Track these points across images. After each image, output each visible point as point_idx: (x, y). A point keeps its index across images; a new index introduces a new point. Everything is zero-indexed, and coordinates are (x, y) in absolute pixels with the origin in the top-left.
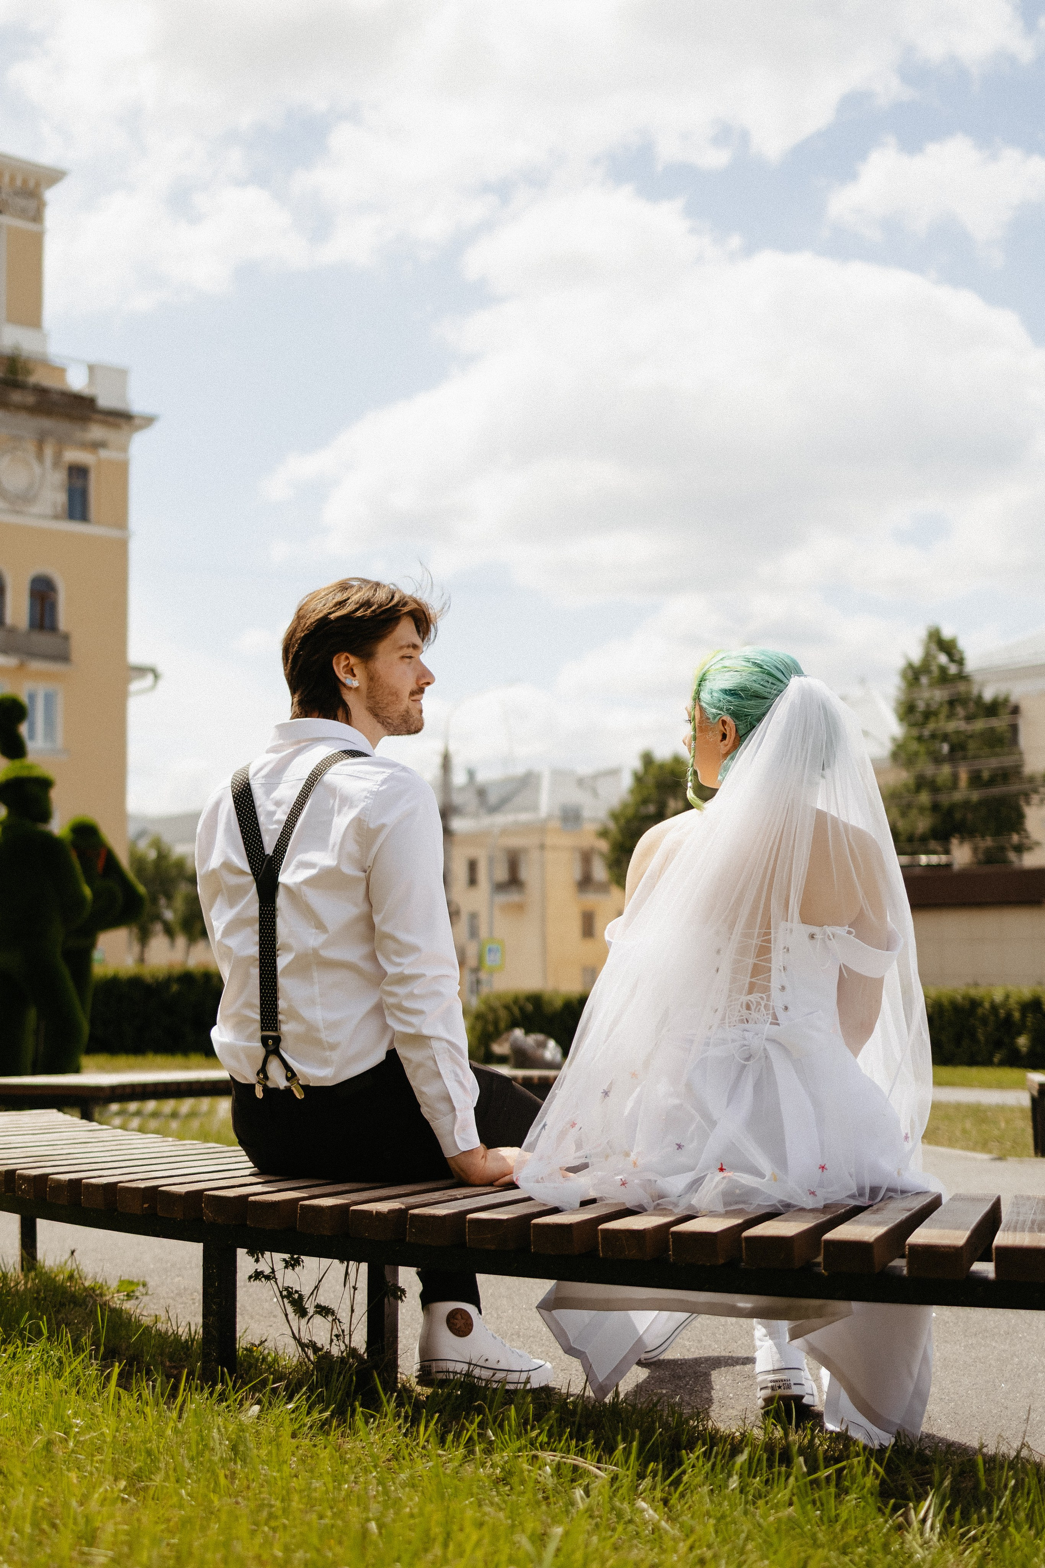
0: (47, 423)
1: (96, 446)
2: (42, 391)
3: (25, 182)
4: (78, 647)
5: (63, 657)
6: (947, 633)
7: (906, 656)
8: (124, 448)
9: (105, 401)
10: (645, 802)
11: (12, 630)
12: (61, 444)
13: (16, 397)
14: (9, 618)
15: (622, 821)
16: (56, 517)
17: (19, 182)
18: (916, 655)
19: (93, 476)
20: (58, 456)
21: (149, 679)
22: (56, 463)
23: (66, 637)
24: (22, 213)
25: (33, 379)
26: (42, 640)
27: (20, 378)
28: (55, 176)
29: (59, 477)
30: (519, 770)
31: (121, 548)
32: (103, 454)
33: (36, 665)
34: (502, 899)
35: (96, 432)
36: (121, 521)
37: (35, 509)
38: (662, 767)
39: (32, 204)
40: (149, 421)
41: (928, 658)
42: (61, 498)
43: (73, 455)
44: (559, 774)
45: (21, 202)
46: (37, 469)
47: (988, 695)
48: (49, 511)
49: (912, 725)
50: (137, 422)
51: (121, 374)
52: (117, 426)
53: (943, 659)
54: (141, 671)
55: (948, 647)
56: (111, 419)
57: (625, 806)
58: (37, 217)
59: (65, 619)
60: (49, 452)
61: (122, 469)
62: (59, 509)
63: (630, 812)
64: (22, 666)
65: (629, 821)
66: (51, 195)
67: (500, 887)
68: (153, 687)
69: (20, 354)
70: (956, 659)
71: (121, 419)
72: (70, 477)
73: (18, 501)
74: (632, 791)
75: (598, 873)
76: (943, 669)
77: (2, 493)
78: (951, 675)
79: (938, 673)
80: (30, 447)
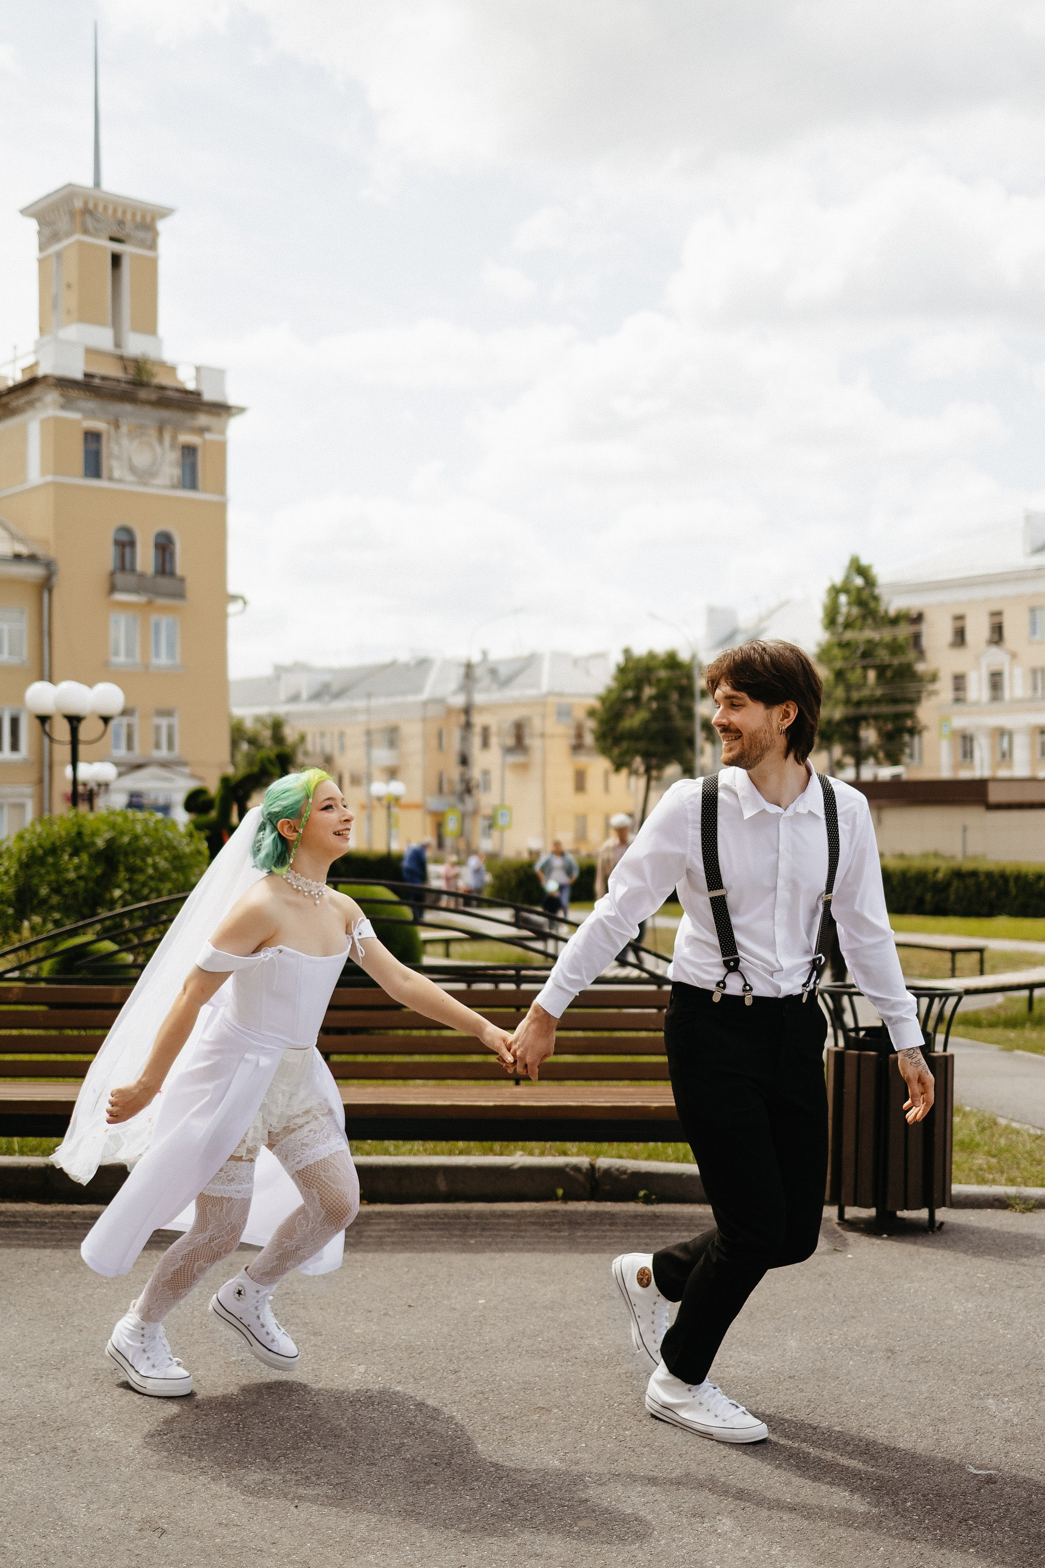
0: (165, 414)
1: (202, 430)
2: (161, 389)
3: (143, 217)
4: (191, 587)
5: (179, 594)
6: (864, 561)
8: (223, 432)
9: (208, 396)
10: (625, 687)
11: (142, 576)
12: (177, 429)
13: (143, 394)
14: (139, 567)
15: (607, 704)
16: (173, 487)
17: (138, 218)
18: (838, 579)
19: (200, 454)
20: (174, 438)
21: (240, 603)
22: (173, 446)
23: (182, 580)
24: (142, 244)
25: (155, 380)
26: (164, 582)
27: (145, 379)
28: (165, 213)
29: (175, 455)
30: (525, 652)
31: (221, 508)
32: (208, 436)
33: (161, 601)
34: (512, 759)
35: (203, 419)
36: (221, 489)
37: (158, 481)
38: (639, 660)
39: (148, 236)
40: (241, 410)
41: (847, 579)
42: (176, 472)
43: (185, 438)
44: (557, 656)
45: (141, 234)
46: (158, 450)
47: (892, 612)
48: (168, 482)
49: (833, 633)
50: (234, 411)
51: (219, 373)
52: (218, 415)
53: (859, 581)
54: (234, 598)
55: (862, 571)
56: (214, 410)
57: (610, 691)
58: (153, 246)
59: (181, 566)
60: (167, 437)
61: (221, 448)
62: (176, 480)
63: (614, 696)
64: (150, 603)
65: (612, 705)
66: (162, 226)
67: (509, 750)
68: (243, 611)
69: (146, 361)
70: (870, 582)
71: (221, 409)
72: (183, 455)
73: (144, 475)
74: (616, 679)
75: (589, 739)
76: (859, 590)
77: (133, 469)
78: (865, 595)
79: (854, 593)
80: (153, 433)
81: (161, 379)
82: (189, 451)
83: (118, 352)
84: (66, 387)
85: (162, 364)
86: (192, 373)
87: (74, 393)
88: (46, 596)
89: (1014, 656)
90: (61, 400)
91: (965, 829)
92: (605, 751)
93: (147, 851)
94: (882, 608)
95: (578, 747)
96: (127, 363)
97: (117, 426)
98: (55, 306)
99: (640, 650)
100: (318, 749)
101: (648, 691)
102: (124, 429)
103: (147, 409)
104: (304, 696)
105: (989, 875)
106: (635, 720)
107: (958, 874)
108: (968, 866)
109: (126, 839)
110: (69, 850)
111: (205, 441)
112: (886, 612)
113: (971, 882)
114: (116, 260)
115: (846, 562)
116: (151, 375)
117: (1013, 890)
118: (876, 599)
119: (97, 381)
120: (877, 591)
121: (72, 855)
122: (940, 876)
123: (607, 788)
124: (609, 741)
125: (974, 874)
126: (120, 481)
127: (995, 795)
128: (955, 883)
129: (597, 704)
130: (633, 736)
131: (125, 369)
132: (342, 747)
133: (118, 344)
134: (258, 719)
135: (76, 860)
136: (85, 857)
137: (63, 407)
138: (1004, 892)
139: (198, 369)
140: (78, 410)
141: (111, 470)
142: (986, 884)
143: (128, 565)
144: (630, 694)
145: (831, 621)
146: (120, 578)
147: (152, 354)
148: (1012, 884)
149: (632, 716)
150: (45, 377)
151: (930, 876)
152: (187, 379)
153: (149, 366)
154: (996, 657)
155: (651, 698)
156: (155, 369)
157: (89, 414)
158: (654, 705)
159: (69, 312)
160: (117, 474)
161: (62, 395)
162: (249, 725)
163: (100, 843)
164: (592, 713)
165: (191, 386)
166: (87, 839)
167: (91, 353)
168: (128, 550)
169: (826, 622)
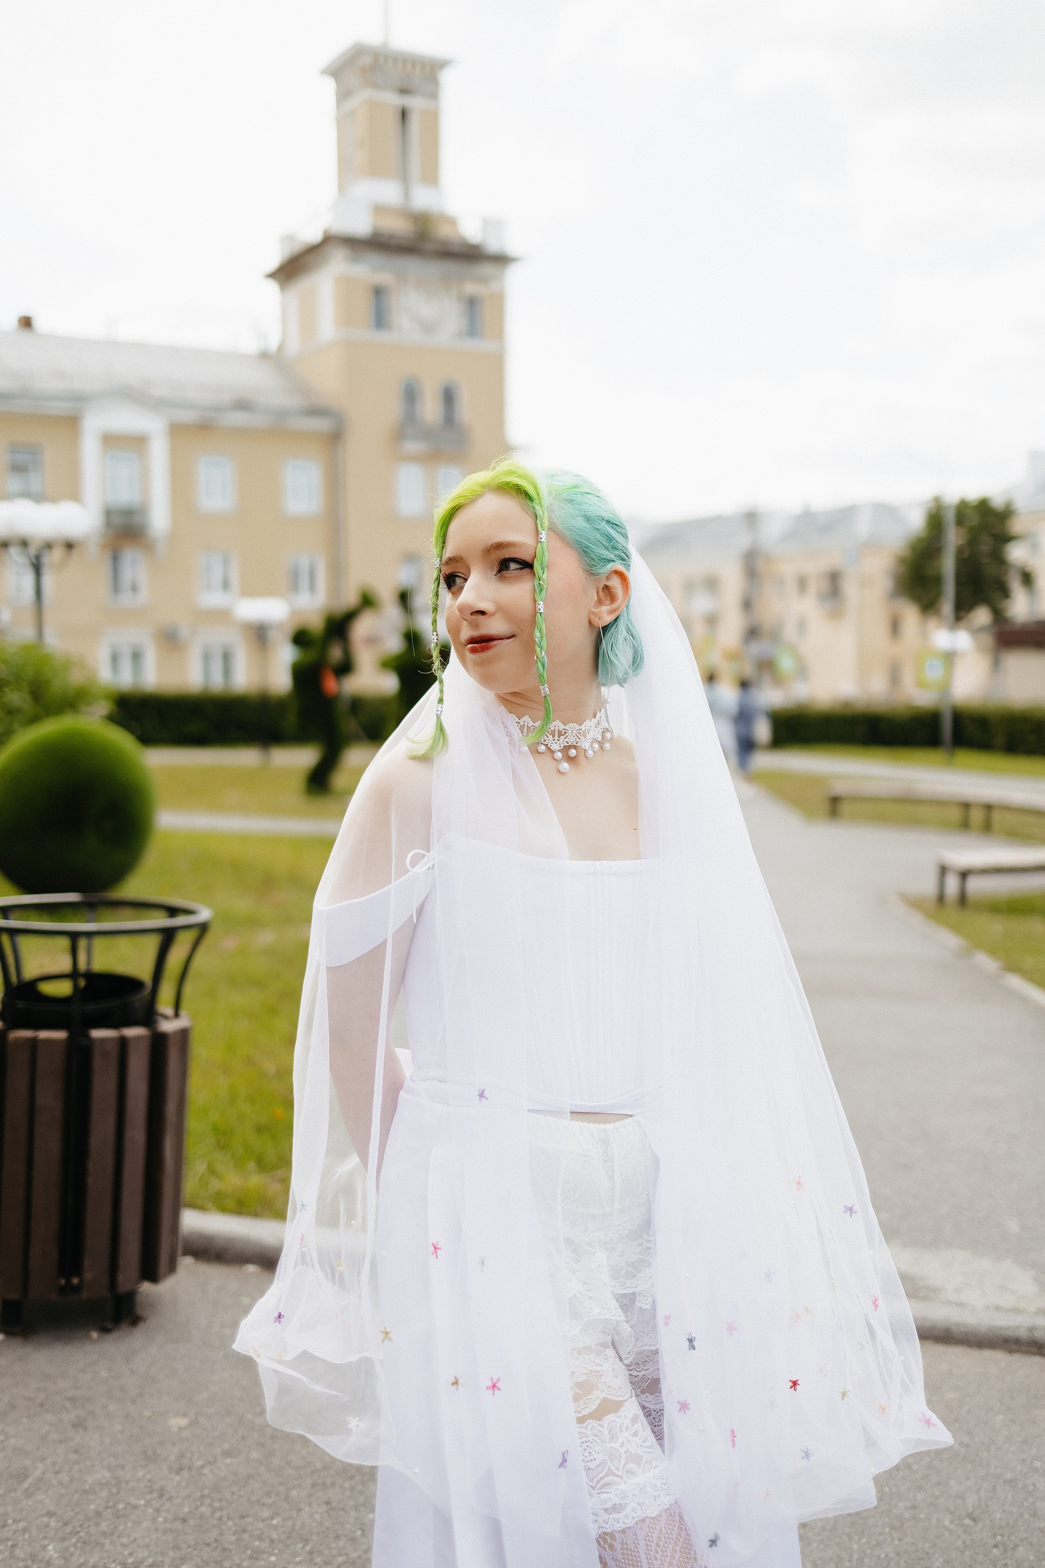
0: (451, 265)
1: (485, 281)
5: (465, 444)
8: (501, 281)
9: (491, 248)
11: (428, 425)
12: (463, 281)
16: (458, 336)
19: (482, 306)
20: (460, 289)
22: (458, 297)
23: (468, 430)
24: (426, 95)
25: (441, 233)
26: (450, 434)
27: (431, 232)
28: (446, 64)
29: (460, 306)
30: (845, 503)
31: (500, 357)
32: (489, 287)
33: (448, 451)
37: (443, 332)
39: (431, 87)
42: (462, 322)
44: (874, 506)
46: (445, 303)
48: (453, 332)
50: (511, 261)
51: (501, 225)
52: (498, 265)
56: (494, 261)
58: (435, 97)
59: (466, 416)
60: (454, 287)
62: (462, 329)
64: (437, 453)
66: (443, 77)
67: (824, 599)
69: (429, 215)
71: (501, 260)
72: (469, 305)
73: (428, 328)
77: (420, 321)
81: (446, 233)
82: (472, 304)
83: (406, 207)
84: (356, 246)
85: (446, 216)
86: (477, 226)
87: (361, 251)
88: (340, 448)
90: (349, 257)
96: (415, 218)
97: (403, 281)
102: (412, 281)
103: (434, 261)
111: (486, 293)
114: (404, 114)
116: (438, 230)
119: (384, 238)
126: (408, 333)
131: (413, 223)
133: (406, 201)
137: (352, 262)
139: (484, 221)
140: (367, 265)
141: (400, 322)
143: (416, 416)
146: (409, 428)
147: (435, 207)
150: (336, 235)
152: (470, 233)
153: (432, 220)
156: (438, 222)
157: (379, 268)
159: (362, 168)
160: (405, 326)
161: (350, 254)
165: (475, 239)
167: (379, 209)
168: (416, 402)
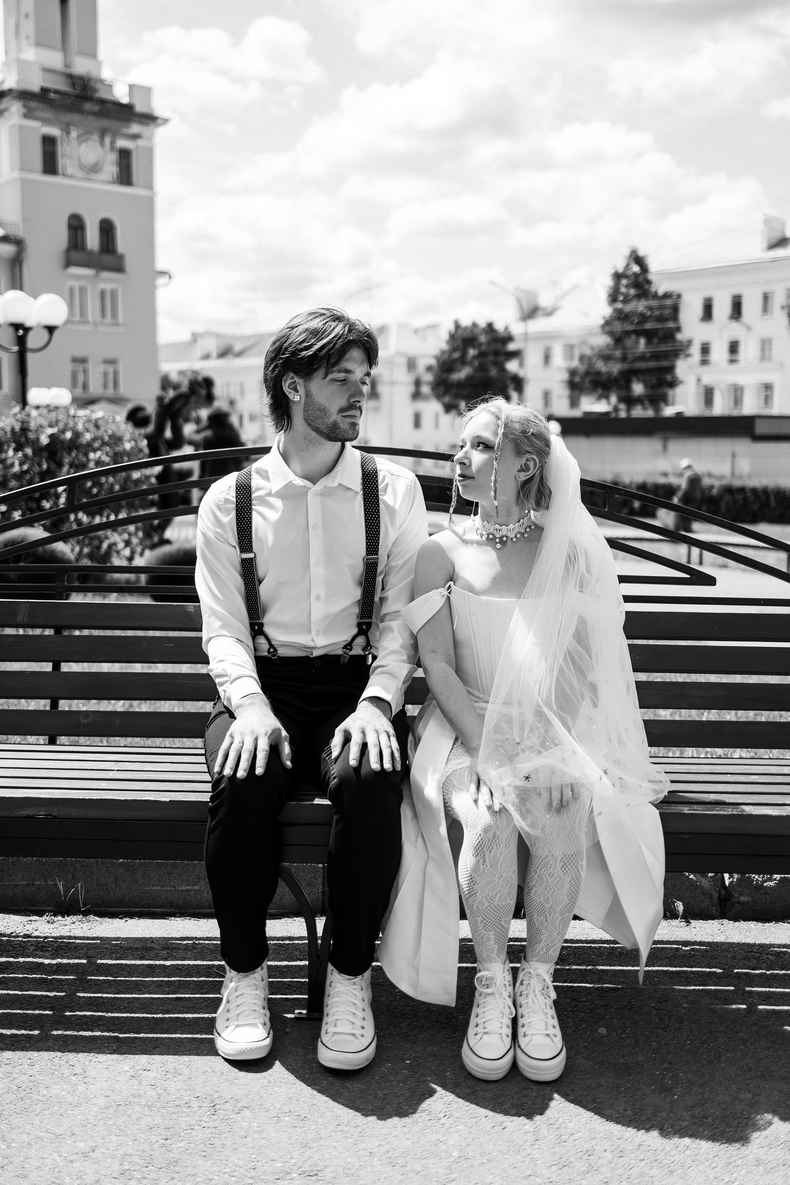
0: (106, 123)
1: (136, 137)
2: (102, 102)
4: (129, 263)
5: (120, 269)
6: (641, 253)
7: (615, 267)
8: (150, 139)
9: (139, 108)
10: (454, 350)
11: (91, 253)
12: (116, 134)
13: (88, 106)
14: (88, 244)
15: (441, 362)
16: (113, 183)
18: (620, 267)
19: (134, 157)
20: (113, 143)
21: (166, 278)
22: (112, 148)
23: (121, 257)
25: (98, 95)
26: (107, 259)
27: (89, 93)
29: (113, 157)
31: (149, 203)
32: (140, 142)
33: (105, 274)
35: (135, 128)
36: (150, 186)
37: (101, 176)
38: (465, 329)
40: (166, 121)
41: (628, 267)
42: (115, 170)
43: (122, 143)
44: (400, 325)
46: (101, 150)
47: (661, 292)
48: (109, 178)
49: (615, 308)
50: (159, 121)
51: (147, 91)
52: (147, 124)
53: (636, 269)
54: (163, 273)
55: (639, 260)
56: (144, 120)
57: (443, 352)
59: (122, 244)
60: (107, 140)
61: (150, 152)
62: (115, 176)
63: (446, 356)
64: (97, 275)
65: (444, 363)
68: (167, 284)
69: (89, 79)
70: (644, 269)
71: (149, 119)
72: (120, 157)
73: (91, 173)
74: (448, 342)
75: (426, 389)
76: (636, 275)
77: (82, 167)
78: (641, 279)
79: (633, 277)
80: (96, 137)
81: (103, 94)
82: (125, 156)
83: (68, 71)
84: (28, 99)
85: (102, 81)
86: (126, 90)
87: (33, 104)
88: (18, 267)
89: (749, 328)
90: (23, 110)
91: (734, 455)
92: (439, 397)
93: (89, 447)
94: (653, 289)
95: (416, 395)
96: (75, 80)
97: (68, 133)
98: (17, 33)
99: (466, 322)
100: (225, 394)
101: (472, 352)
102: (74, 134)
103: (91, 118)
104: (215, 354)
105: (754, 491)
106: (462, 374)
107: (729, 490)
108: (737, 483)
109: (68, 435)
110: (13, 445)
111: (137, 147)
112: (656, 292)
113: (739, 497)
115: (627, 253)
116: (95, 91)
117: (773, 502)
118: (649, 282)
119: (52, 95)
120: (650, 277)
121: (16, 450)
122: (715, 491)
123: (437, 426)
124: (442, 389)
125: (742, 490)
126: (71, 177)
127: (760, 428)
128: (727, 497)
129: (433, 362)
130: (460, 385)
131: (73, 85)
132: (242, 393)
133: (67, 66)
134: (181, 373)
135: (20, 454)
136: (29, 451)
137: (26, 116)
138: (765, 504)
139: (131, 87)
140: (36, 119)
141: (65, 167)
142: (751, 499)
143: (80, 244)
144: (457, 355)
145: (613, 297)
146: (75, 255)
147: (94, 74)
148: (772, 498)
149: (459, 371)
150: (10, 91)
151: (707, 492)
152: (121, 95)
153: (92, 83)
154: (735, 330)
155: (474, 357)
156: (98, 86)
157: (47, 122)
158: (476, 363)
159: (27, 37)
160: (69, 171)
161: (25, 106)
162: (174, 377)
163: (44, 440)
164: (429, 369)
165: (125, 100)
166: (31, 436)
167: (48, 70)
168: (79, 233)
169: (610, 299)
